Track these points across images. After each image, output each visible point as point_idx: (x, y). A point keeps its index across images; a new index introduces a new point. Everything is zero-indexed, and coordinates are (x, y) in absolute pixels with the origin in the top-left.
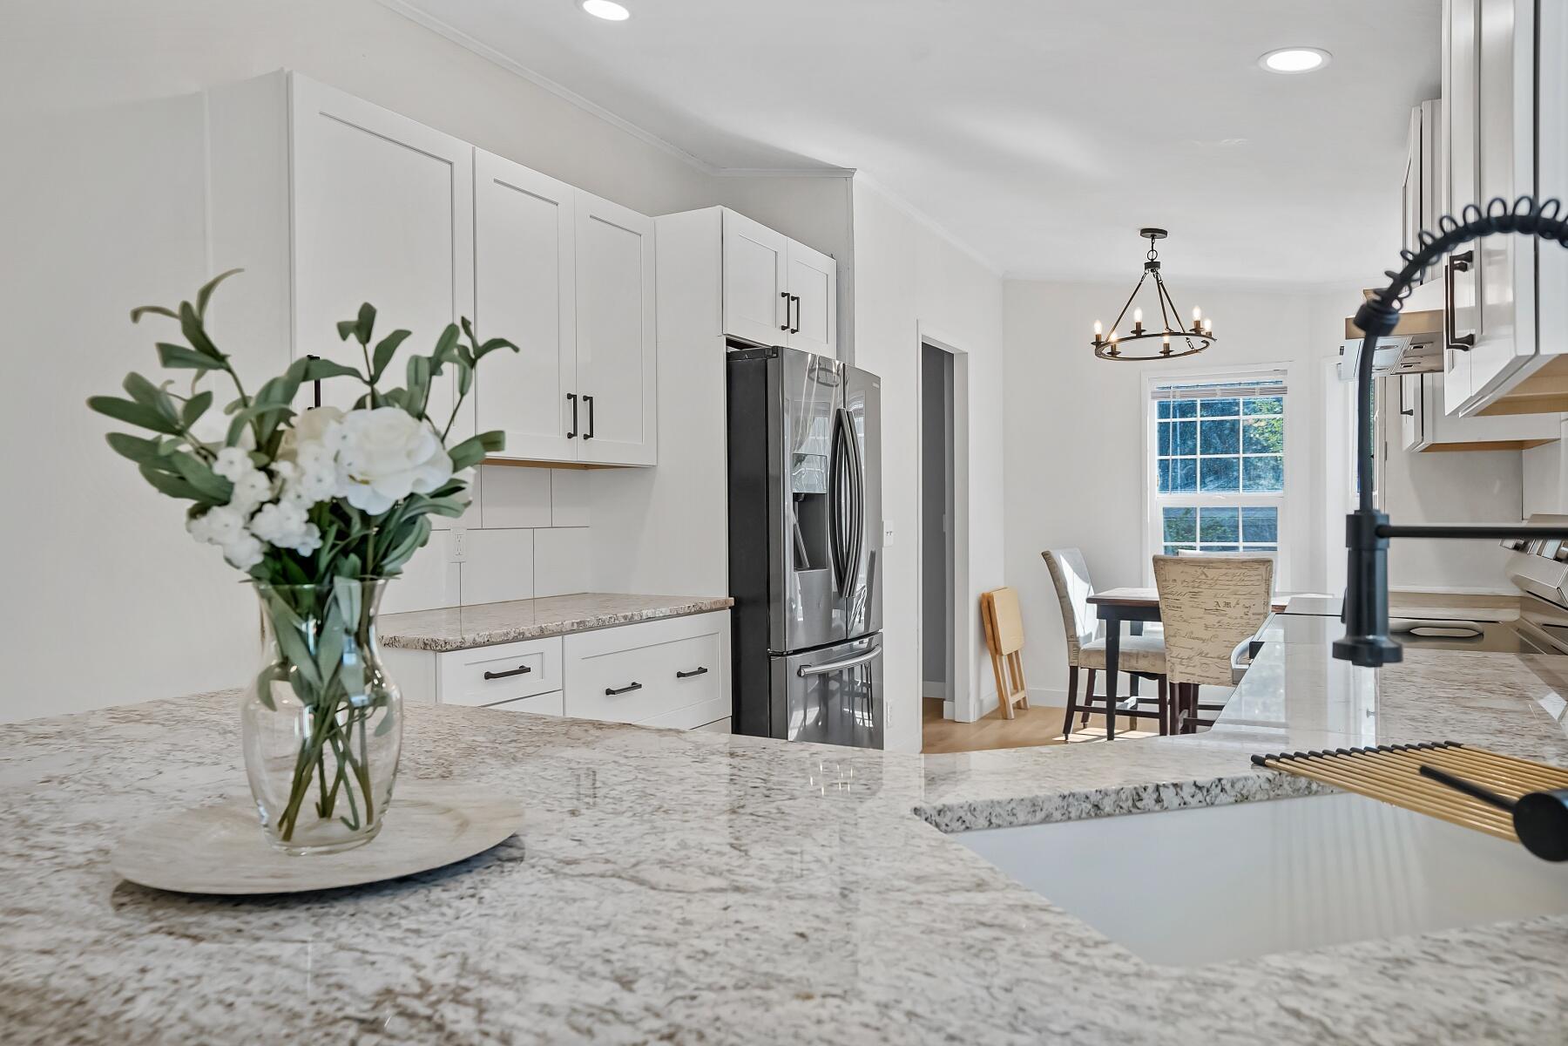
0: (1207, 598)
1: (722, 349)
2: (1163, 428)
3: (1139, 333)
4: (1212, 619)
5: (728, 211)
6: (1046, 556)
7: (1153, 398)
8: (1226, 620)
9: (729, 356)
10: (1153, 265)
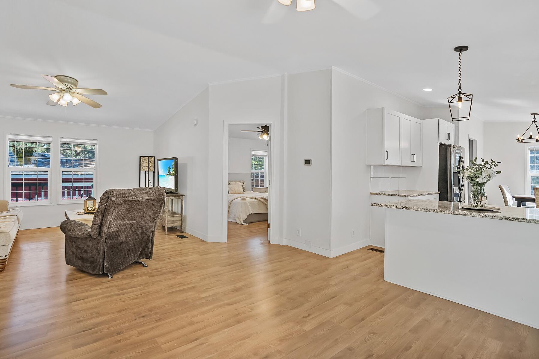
1: (439, 145)
2: (531, 158)
5: (440, 119)
6: (500, 187)
7: (528, 150)
10: (535, 122)
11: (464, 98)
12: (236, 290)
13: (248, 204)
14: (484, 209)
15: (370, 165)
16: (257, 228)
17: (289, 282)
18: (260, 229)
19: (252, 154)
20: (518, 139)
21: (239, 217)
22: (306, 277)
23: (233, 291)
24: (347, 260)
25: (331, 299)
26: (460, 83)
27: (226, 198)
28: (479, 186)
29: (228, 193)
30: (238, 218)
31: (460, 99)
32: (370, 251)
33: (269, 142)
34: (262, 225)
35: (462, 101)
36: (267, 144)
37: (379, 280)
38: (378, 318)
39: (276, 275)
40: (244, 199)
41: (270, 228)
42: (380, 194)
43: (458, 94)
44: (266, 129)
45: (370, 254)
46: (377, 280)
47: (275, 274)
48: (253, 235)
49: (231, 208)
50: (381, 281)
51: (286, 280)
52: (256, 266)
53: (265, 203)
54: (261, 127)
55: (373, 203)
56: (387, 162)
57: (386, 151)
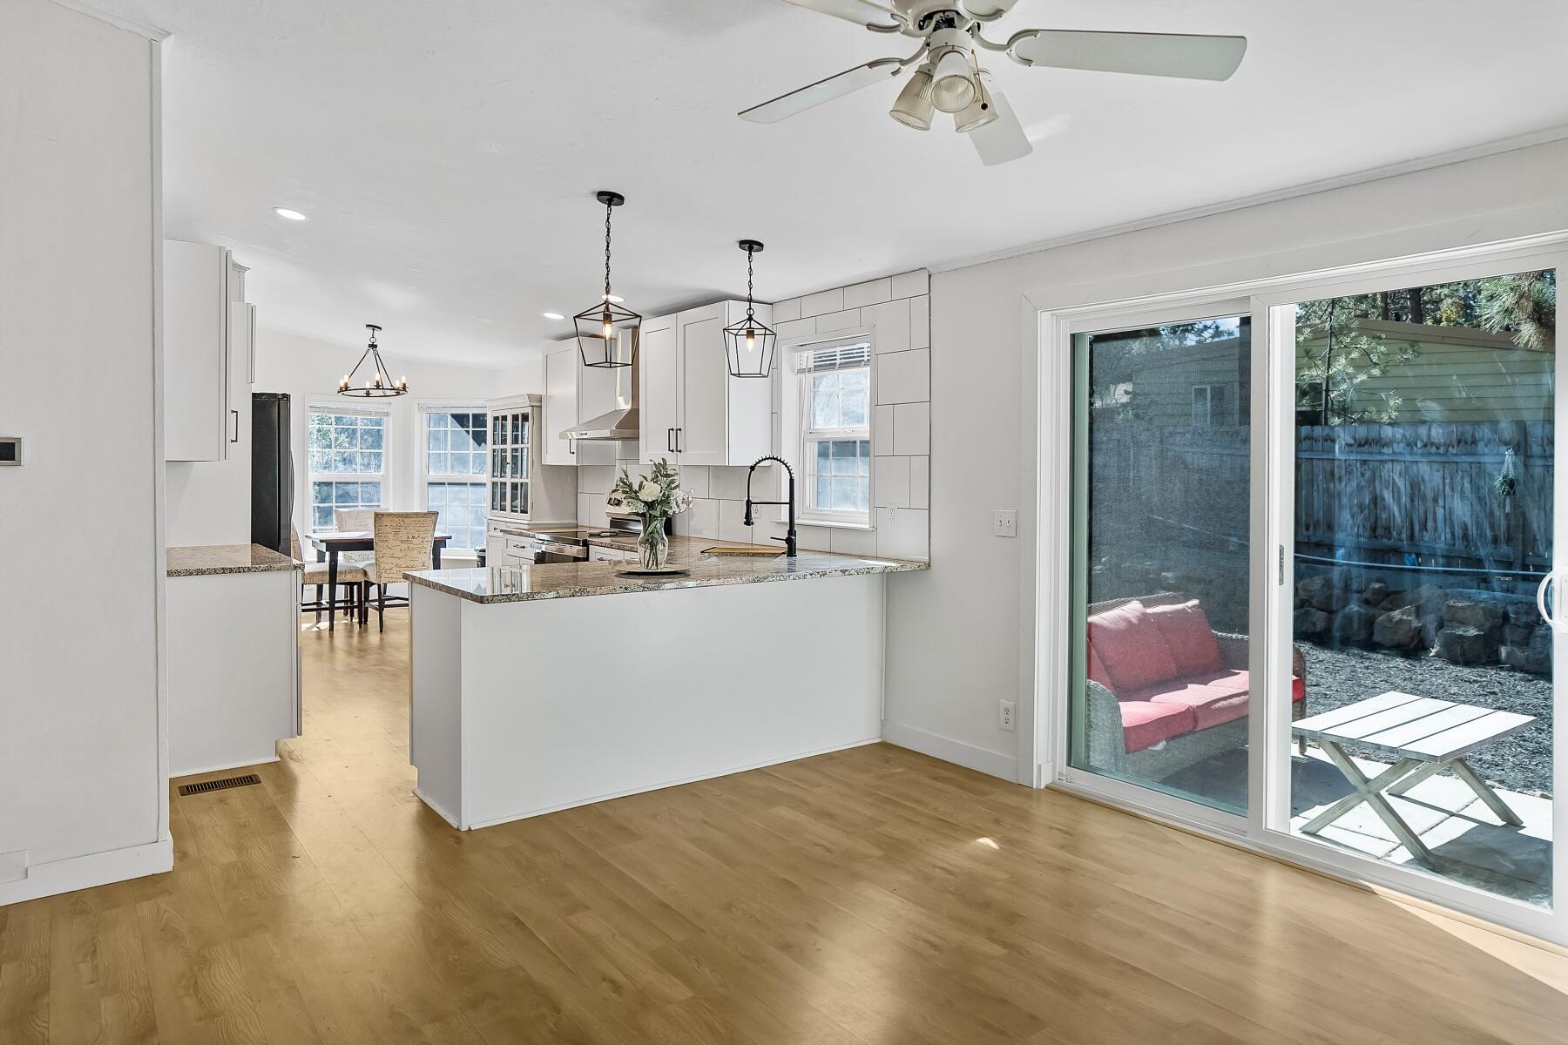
0: (403, 534)
4: (404, 546)
8: (412, 546)
10: (373, 346)
57: (233, 412)
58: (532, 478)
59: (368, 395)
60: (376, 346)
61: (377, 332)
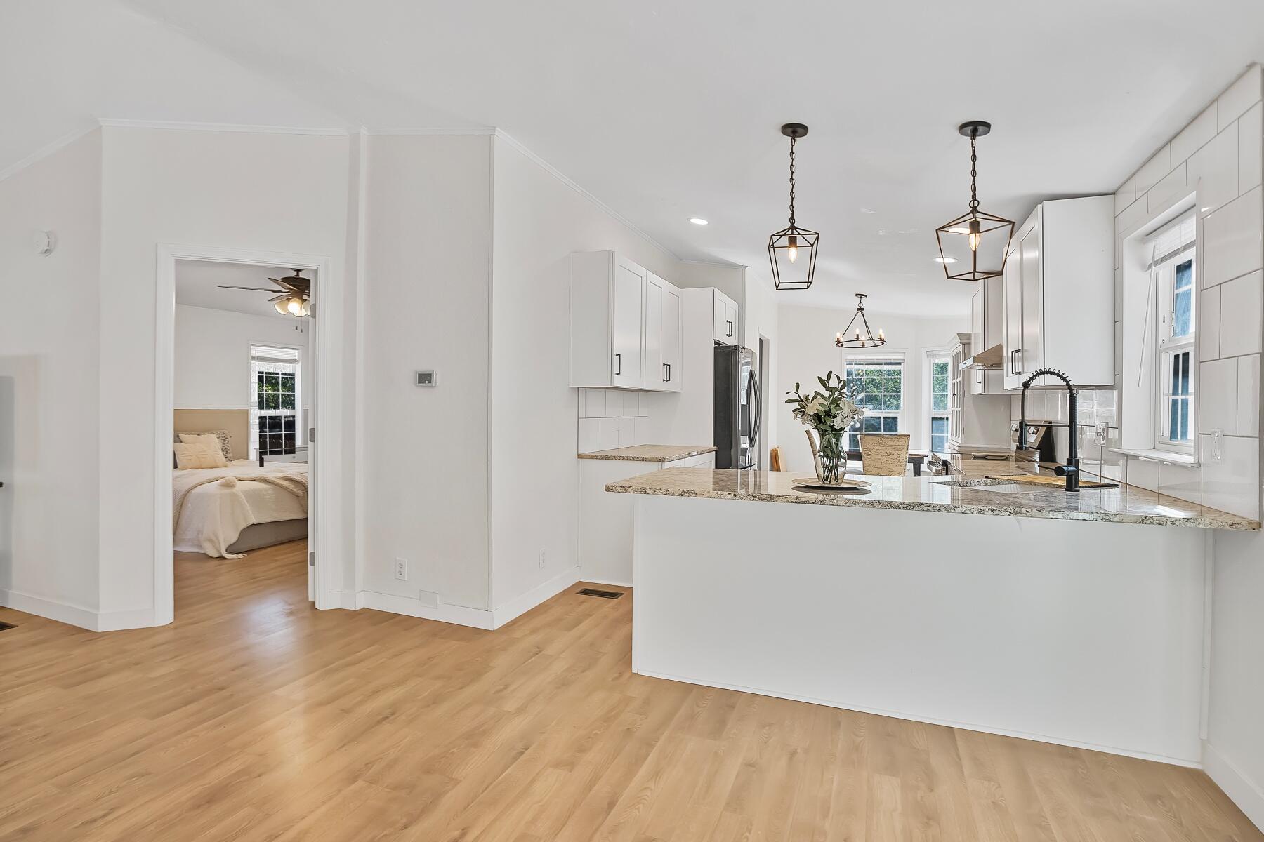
0: (882, 451)
1: (714, 345)
3: (857, 338)
4: (884, 459)
5: (717, 291)
8: (890, 460)
9: (715, 348)
10: (861, 309)
11: (800, 241)
12: (211, 798)
13: (243, 498)
14: (842, 486)
15: (578, 388)
16: (273, 565)
17: (386, 727)
18: (280, 566)
19: (253, 354)
20: (838, 341)
21: (214, 539)
22: (436, 700)
23: (199, 806)
24: (535, 631)
25: (515, 759)
26: (792, 205)
27: (165, 483)
28: (835, 435)
29: (175, 466)
30: (210, 540)
31: (793, 241)
32: (584, 597)
33: (311, 320)
34: (287, 556)
35: (795, 246)
36: (302, 327)
37: (621, 675)
38: (645, 788)
39: (346, 711)
40: (229, 485)
41: (314, 565)
42: (602, 458)
43: (789, 229)
44: (298, 285)
45: (585, 605)
46: (616, 675)
47: (343, 710)
48: (259, 587)
49: (186, 513)
50: (627, 675)
51: (379, 722)
52: (277, 692)
53: (299, 491)
54: (283, 279)
55: (610, 482)
56: (618, 382)
57: (617, 355)
58: (963, 406)
59: (864, 346)
60: (863, 309)
61: (863, 299)
